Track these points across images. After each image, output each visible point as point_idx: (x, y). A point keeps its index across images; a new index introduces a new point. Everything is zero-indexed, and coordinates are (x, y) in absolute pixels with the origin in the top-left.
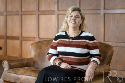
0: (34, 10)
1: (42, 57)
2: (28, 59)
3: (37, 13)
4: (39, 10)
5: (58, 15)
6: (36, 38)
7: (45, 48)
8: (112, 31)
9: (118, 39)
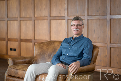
0: (45, 16)
3: (49, 18)
4: (50, 16)
5: (68, 20)
7: (46, 48)
8: (117, 34)
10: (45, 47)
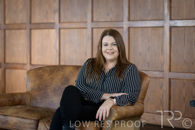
0: (23, 22)
1: (43, 91)
2: (21, 94)
3: (28, 26)
4: (30, 23)
5: (60, 29)
6: (26, 64)
7: (48, 78)
8: (140, 54)
9: (149, 66)
10: (46, 76)
